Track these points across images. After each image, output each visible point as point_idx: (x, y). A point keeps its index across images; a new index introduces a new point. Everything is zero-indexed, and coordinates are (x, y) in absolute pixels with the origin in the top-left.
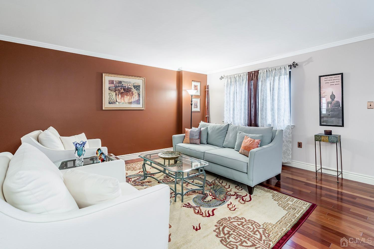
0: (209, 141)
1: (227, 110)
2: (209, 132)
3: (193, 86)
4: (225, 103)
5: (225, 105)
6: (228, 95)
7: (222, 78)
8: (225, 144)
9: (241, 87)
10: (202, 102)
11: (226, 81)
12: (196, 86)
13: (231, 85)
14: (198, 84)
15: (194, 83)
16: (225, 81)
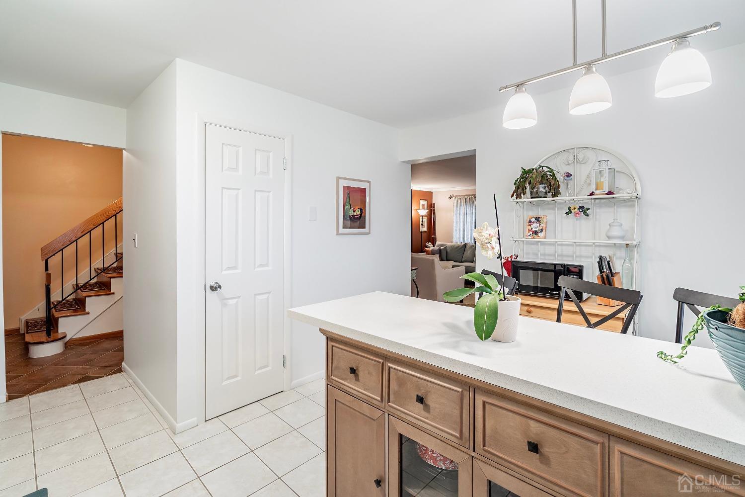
0: (449, 258)
1: (456, 230)
2: (448, 251)
3: (421, 205)
4: (455, 224)
5: (454, 226)
6: (458, 215)
7: (450, 198)
8: (463, 259)
9: (472, 208)
10: (428, 222)
11: (456, 201)
12: (423, 205)
13: (461, 205)
14: (425, 203)
15: (422, 202)
16: (454, 200)
